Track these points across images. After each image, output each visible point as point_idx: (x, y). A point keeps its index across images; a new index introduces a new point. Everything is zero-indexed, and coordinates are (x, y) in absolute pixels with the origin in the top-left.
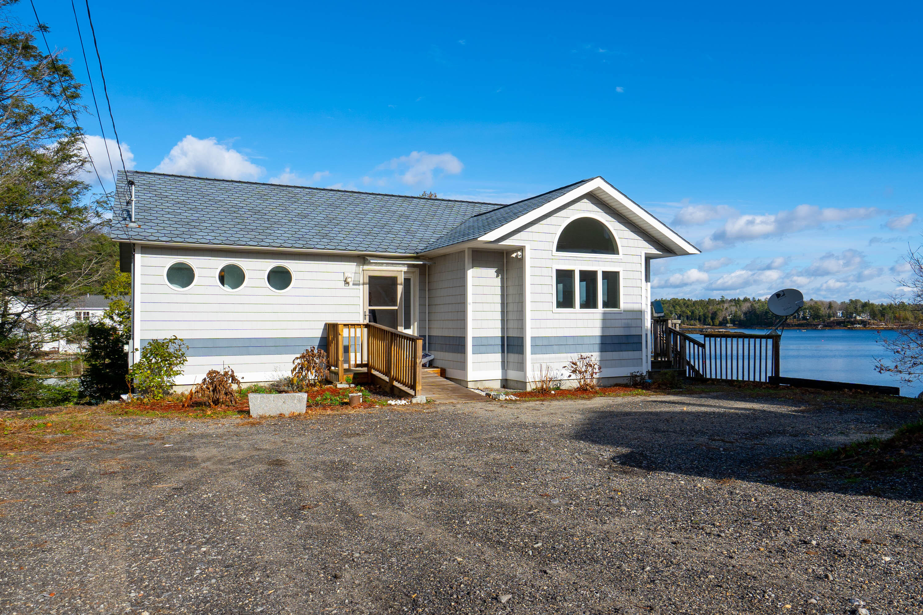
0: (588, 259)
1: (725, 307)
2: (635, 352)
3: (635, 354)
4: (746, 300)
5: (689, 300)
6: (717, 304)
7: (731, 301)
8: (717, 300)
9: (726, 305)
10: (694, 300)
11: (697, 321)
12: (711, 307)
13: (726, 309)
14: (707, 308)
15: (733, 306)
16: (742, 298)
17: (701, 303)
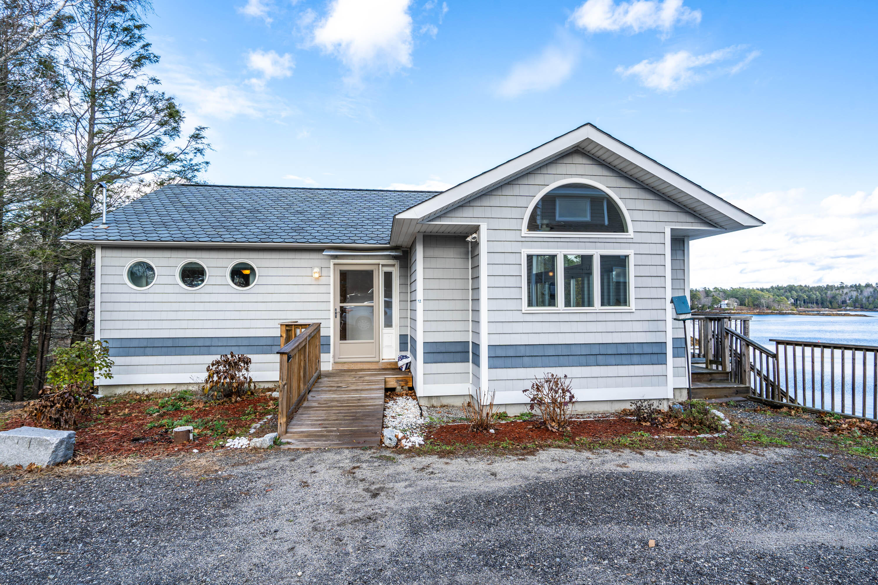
0: (578, 240)
1: (845, 292)
2: (655, 366)
3: (657, 369)
4: (868, 286)
5: (806, 286)
6: (836, 290)
7: (851, 286)
8: (836, 286)
9: (845, 291)
10: (811, 286)
11: (815, 304)
12: (829, 292)
13: (846, 293)
14: (826, 293)
15: (854, 291)
16: (863, 284)
17: (819, 289)
